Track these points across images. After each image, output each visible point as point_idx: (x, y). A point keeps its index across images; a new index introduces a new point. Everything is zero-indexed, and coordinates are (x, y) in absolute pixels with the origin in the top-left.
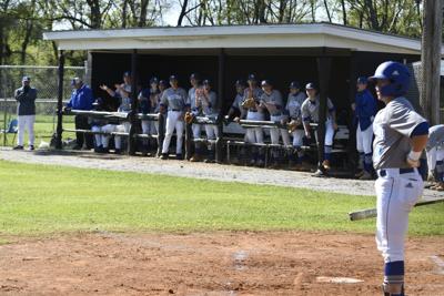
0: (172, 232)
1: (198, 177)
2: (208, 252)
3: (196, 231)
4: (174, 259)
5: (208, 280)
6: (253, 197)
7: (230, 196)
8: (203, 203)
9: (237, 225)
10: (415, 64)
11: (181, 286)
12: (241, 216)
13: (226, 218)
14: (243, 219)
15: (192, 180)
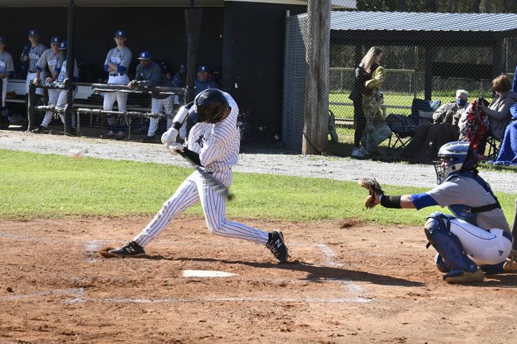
0: (12, 219)
1: (44, 152)
2: (53, 242)
3: (39, 217)
4: (13, 251)
5: (54, 275)
6: (107, 175)
7: (81, 175)
8: (49, 183)
9: (89, 209)
10: (301, 17)
11: (22, 284)
12: (93, 198)
13: (75, 202)
14: (96, 202)
15: (36, 156)
